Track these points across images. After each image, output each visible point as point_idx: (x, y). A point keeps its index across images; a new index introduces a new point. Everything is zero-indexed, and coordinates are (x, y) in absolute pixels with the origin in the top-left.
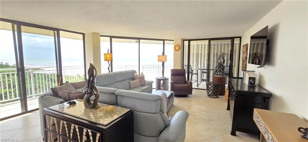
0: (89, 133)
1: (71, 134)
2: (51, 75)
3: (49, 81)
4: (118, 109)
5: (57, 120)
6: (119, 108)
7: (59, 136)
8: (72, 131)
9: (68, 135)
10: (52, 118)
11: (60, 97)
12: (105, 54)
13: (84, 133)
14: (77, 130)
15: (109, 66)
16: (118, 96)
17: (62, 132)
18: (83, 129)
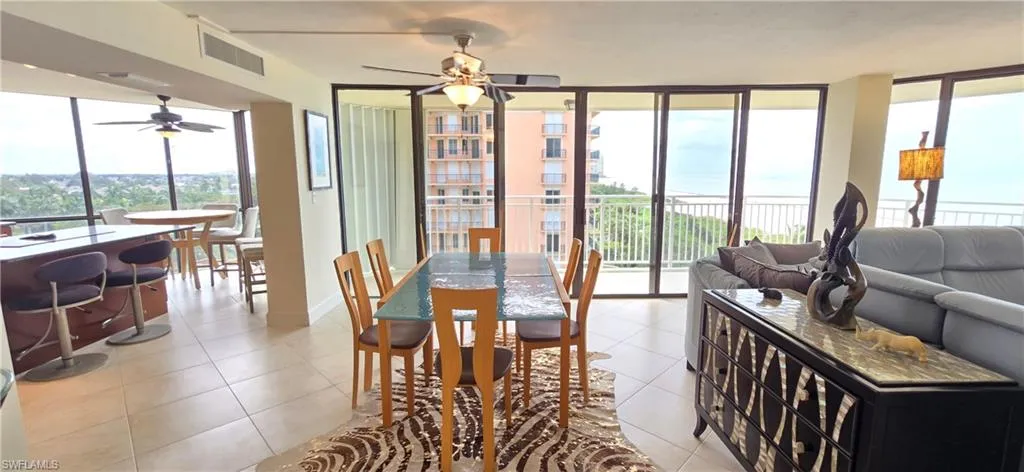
0: (818, 386)
1: (764, 372)
2: (704, 220)
3: (697, 235)
4: (941, 358)
5: (731, 323)
6: (944, 356)
7: (733, 364)
8: (767, 363)
9: (754, 370)
10: (721, 315)
11: (738, 275)
12: (903, 153)
13: (802, 381)
14: (783, 366)
15: (920, 201)
16: (948, 312)
17: (739, 358)
18: (802, 367)
